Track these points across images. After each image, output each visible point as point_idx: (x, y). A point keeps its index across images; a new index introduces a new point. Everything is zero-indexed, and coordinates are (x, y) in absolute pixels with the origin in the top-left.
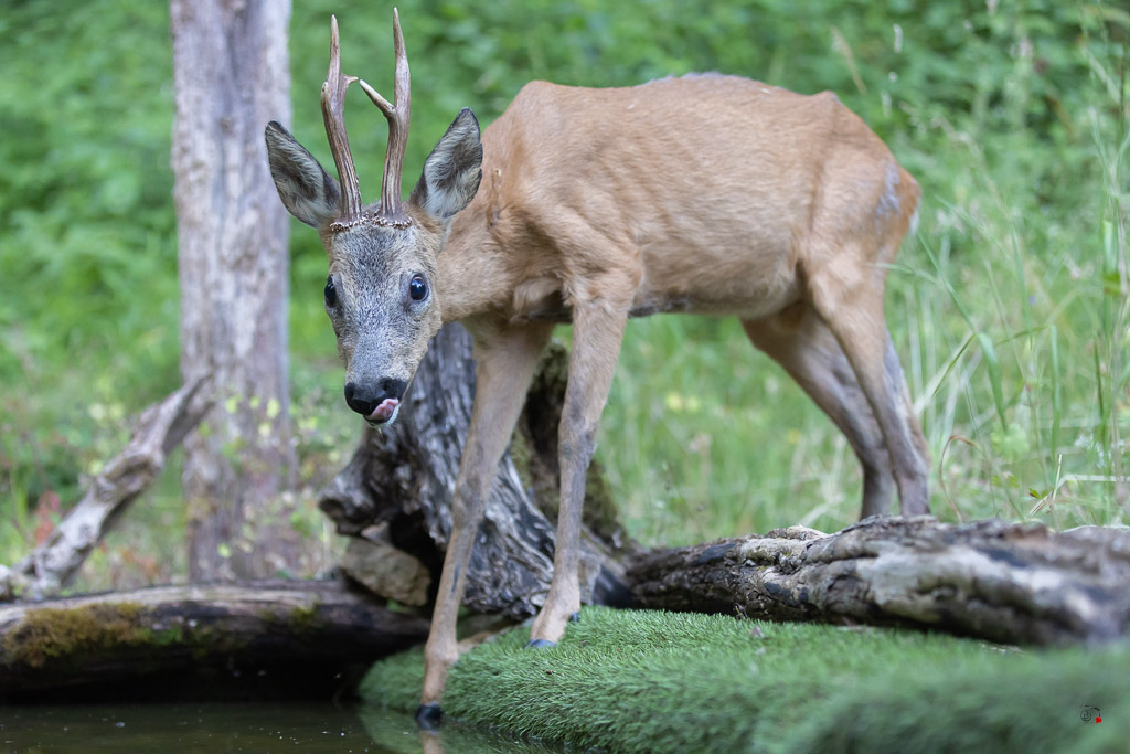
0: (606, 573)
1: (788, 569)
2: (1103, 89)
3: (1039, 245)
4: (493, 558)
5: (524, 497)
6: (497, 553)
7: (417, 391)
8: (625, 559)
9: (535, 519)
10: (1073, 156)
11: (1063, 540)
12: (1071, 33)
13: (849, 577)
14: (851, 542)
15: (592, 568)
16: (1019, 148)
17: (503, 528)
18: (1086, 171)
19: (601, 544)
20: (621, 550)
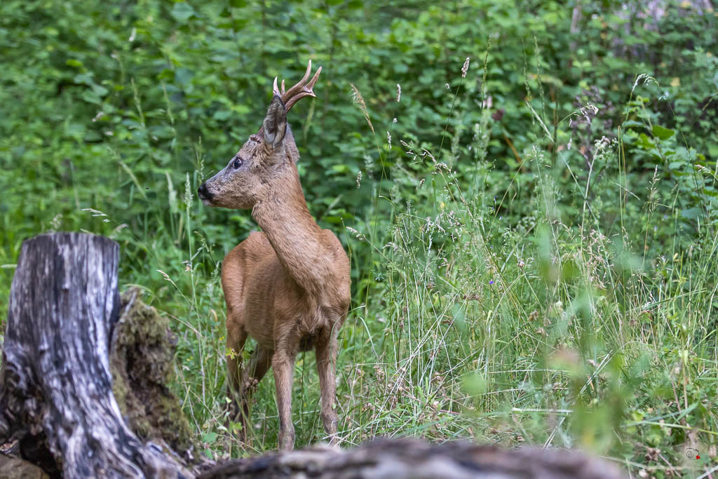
1: (313, 475)
2: (542, 133)
3: (496, 243)
4: (97, 467)
5: (122, 422)
6: (100, 463)
7: (43, 343)
8: (196, 468)
9: (130, 439)
10: (521, 179)
11: (512, 455)
12: (520, 93)
14: (360, 455)
15: (171, 475)
16: (482, 173)
17: (105, 445)
18: (530, 191)
19: (179, 458)
20: (193, 461)
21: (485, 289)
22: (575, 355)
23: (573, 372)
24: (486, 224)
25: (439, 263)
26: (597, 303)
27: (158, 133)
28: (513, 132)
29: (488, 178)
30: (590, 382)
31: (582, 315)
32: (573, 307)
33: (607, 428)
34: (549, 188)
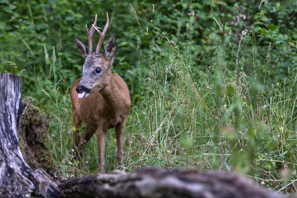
0: (51, 186)
1: (113, 184)
2: (217, 27)
3: (196, 78)
4: (12, 181)
5: (23, 161)
6: (13, 179)
8: (58, 181)
9: (27, 168)
10: (208, 49)
11: (204, 175)
12: (207, 9)
13: (133, 187)
14: (134, 175)
15: (47, 185)
16: (190, 46)
17: (16, 171)
18: (212, 54)
19: (50, 177)
20: (56, 178)
21: (191, 99)
22: (232, 129)
23: (232, 137)
24: (192, 69)
25: (170, 87)
26: (243, 105)
27: (39, 27)
28: (204, 27)
29: (193, 48)
30: (239, 141)
31: (236, 111)
32: (232, 107)
33: (247, 162)
34: (221, 52)
